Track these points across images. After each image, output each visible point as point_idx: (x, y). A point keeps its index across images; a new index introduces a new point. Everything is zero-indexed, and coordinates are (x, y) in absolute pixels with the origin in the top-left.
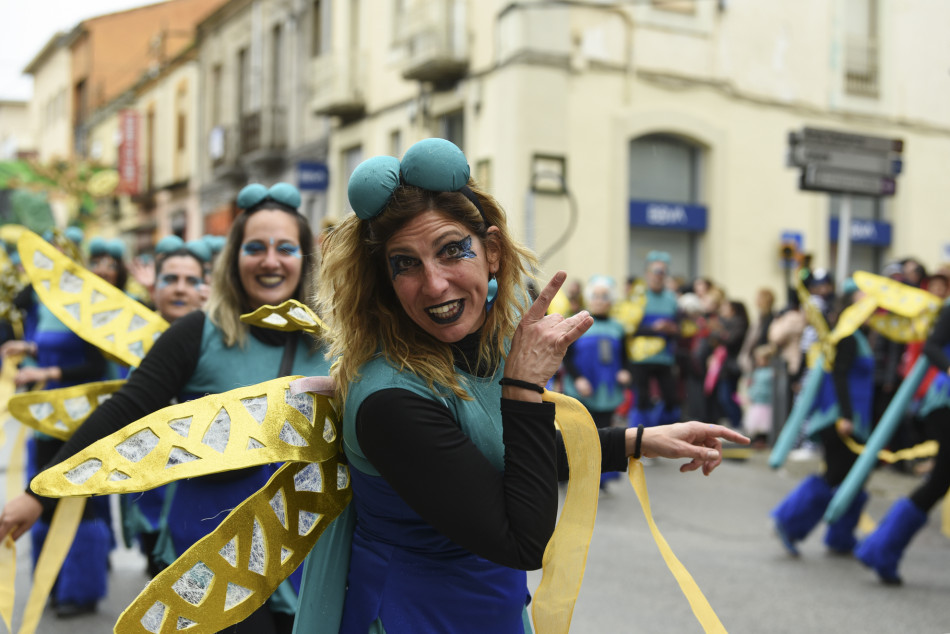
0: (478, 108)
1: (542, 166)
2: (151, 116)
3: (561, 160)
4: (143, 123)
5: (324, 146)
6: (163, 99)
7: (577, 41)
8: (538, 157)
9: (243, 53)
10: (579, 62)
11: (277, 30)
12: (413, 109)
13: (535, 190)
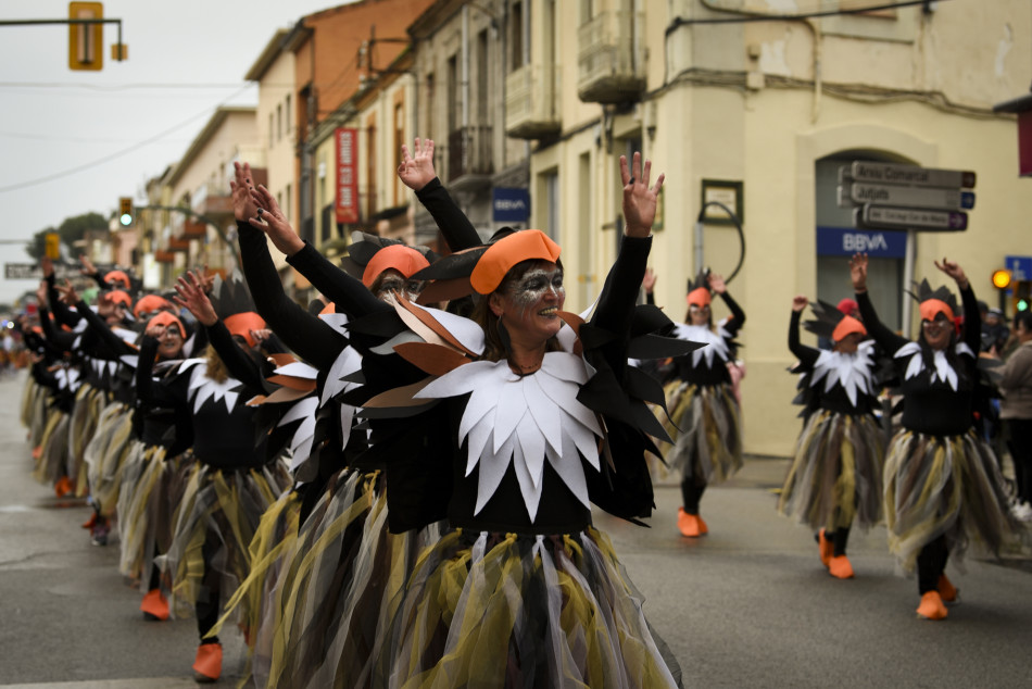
0: (652, 130)
1: (712, 195)
2: (371, 130)
3: (737, 186)
4: (363, 138)
5: (525, 168)
6: (381, 111)
7: (754, 58)
8: (707, 184)
9: (453, 62)
10: (754, 80)
11: (483, 36)
12: (598, 131)
13: (703, 219)
